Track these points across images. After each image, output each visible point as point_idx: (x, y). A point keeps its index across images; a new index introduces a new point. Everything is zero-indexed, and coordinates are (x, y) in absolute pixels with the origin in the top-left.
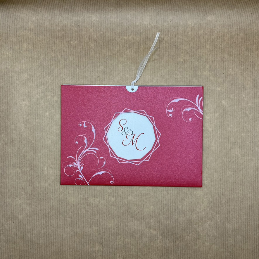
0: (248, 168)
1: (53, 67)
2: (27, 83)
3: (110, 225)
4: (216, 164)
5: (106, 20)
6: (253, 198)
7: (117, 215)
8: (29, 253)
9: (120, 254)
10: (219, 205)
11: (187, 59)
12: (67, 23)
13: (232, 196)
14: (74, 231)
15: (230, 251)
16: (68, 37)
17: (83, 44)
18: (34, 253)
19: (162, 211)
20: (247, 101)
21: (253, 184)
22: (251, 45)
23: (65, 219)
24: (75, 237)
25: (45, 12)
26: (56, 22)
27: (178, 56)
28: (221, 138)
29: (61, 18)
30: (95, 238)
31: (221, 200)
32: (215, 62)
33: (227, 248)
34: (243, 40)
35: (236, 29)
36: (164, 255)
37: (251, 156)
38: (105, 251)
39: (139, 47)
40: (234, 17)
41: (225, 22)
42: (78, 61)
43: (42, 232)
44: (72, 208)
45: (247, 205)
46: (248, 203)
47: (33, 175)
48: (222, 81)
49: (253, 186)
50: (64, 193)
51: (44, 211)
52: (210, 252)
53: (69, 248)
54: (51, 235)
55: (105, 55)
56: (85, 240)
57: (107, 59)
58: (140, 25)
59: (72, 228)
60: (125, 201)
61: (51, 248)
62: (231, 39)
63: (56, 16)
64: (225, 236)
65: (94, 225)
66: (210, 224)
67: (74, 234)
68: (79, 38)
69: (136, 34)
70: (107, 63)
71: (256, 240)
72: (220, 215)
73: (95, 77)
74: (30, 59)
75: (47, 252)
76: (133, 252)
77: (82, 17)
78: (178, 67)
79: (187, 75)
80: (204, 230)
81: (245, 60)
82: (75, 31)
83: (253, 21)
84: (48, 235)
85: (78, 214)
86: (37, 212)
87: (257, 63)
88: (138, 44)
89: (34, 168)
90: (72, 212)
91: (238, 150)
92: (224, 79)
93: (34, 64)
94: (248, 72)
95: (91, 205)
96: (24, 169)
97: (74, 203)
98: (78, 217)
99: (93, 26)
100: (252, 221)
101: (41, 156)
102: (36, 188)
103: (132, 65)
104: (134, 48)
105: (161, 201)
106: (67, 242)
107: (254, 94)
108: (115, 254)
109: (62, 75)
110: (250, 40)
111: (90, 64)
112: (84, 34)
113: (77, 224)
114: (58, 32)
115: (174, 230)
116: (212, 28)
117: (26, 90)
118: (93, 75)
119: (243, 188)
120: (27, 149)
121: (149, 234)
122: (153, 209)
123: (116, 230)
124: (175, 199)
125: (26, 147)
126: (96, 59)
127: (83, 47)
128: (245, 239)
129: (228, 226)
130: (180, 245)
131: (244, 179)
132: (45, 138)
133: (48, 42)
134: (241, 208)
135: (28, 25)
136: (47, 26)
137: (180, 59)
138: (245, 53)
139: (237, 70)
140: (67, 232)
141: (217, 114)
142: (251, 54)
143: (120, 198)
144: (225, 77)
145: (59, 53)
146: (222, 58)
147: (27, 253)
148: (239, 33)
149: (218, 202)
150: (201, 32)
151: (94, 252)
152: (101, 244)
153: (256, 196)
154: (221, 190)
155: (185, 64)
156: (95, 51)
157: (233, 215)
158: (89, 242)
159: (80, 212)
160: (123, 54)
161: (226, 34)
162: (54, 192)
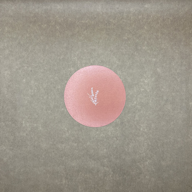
0: (178, 119)
1: (28, 45)
2: (9, 57)
3: (74, 164)
4: (153, 116)
5: (68, 8)
6: (181, 141)
7: (79, 157)
8: (12, 187)
9: (81, 186)
10: (156, 148)
11: (130, 37)
12: (39, 11)
13: (166, 141)
14: (46, 169)
15: (165, 182)
16: (39, 21)
17: (51, 27)
18: (16, 187)
19: (113, 153)
20: (176, 68)
21: (181, 131)
22: (178, 26)
23: (39, 160)
24: (47, 174)
25: (22, 3)
26: (30, 10)
27: (123, 35)
28: (156, 97)
29: (34, 7)
30: (62, 175)
31: (158, 144)
32: (152, 39)
33: (163, 180)
34: (172, 22)
35: (167, 14)
36: (115, 186)
37: (180, 110)
38: (70, 184)
39: (94, 29)
40: (165, 5)
41: (159, 9)
42: (47, 40)
43: (22, 171)
44: (45, 152)
45: (177, 147)
46: (177, 146)
47: (14, 128)
48: (157, 54)
49: (181, 133)
50: (38, 140)
51: (23, 155)
52: (150, 183)
53: (42, 182)
54: (29, 173)
55: (68, 35)
56: (54, 176)
57: (70, 38)
58: (94, 12)
59: (44, 167)
60: (85, 146)
61: (29, 183)
62: (163, 22)
63: (30, 6)
64: (160, 171)
65: (61, 164)
66: (149, 162)
67: (46, 171)
68: (48, 22)
69: (91, 18)
70: (69, 41)
71: (184, 173)
72: (157, 155)
73: (60, 52)
74: (11, 39)
75: (26, 185)
76: (91, 184)
77: (50, 7)
78: (123, 44)
79: (130, 50)
80: (145, 167)
81: (174, 37)
82: (44, 17)
83: (180, 8)
84: (27, 173)
85: (49, 156)
86: (18, 156)
87: (183, 40)
88: (92, 26)
89: (15, 122)
90: (45, 155)
91: (170, 106)
92: (158, 52)
93: (13, 43)
94: (176, 46)
95: (59, 149)
96: (7, 123)
97: (46, 148)
98: (49, 159)
99: (59, 13)
100: (181, 159)
101: (20, 113)
102: (16, 137)
103: (89, 42)
104: (90, 29)
105: (112, 146)
106: (41, 178)
107: (181, 63)
108: (78, 186)
109: (35, 51)
110: (178, 23)
111: (56, 42)
112: (51, 19)
113: (49, 164)
114: (31, 18)
115: (122, 167)
116: (148, 13)
117: (8, 63)
118: (59, 50)
119: (174, 134)
120: (9, 107)
121: (104, 171)
122: (106, 151)
123: (78, 168)
124: (122, 144)
125: (8, 106)
126: (61, 38)
127: (51, 29)
128: (176, 173)
129: (163, 163)
130: (127, 179)
131: (175, 127)
132: (23, 99)
133: (24, 25)
134: (173, 150)
135: (8, 13)
136: (23, 13)
137: (125, 37)
138: (174, 32)
139: (168, 45)
140: (41, 170)
141: (153, 79)
142: (178, 33)
143: (81, 143)
144: (159, 50)
145: (32, 34)
146: (156, 36)
147: (11, 187)
148: (169, 17)
149: (155, 145)
150: (141, 17)
151: (62, 185)
152: (67, 179)
153: (184, 140)
154: (157, 136)
155: (129, 41)
156: (60, 32)
157: (167, 155)
158: (57, 177)
159: (50, 155)
160: (82, 34)
161: (159, 18)
162: (31, 140)
